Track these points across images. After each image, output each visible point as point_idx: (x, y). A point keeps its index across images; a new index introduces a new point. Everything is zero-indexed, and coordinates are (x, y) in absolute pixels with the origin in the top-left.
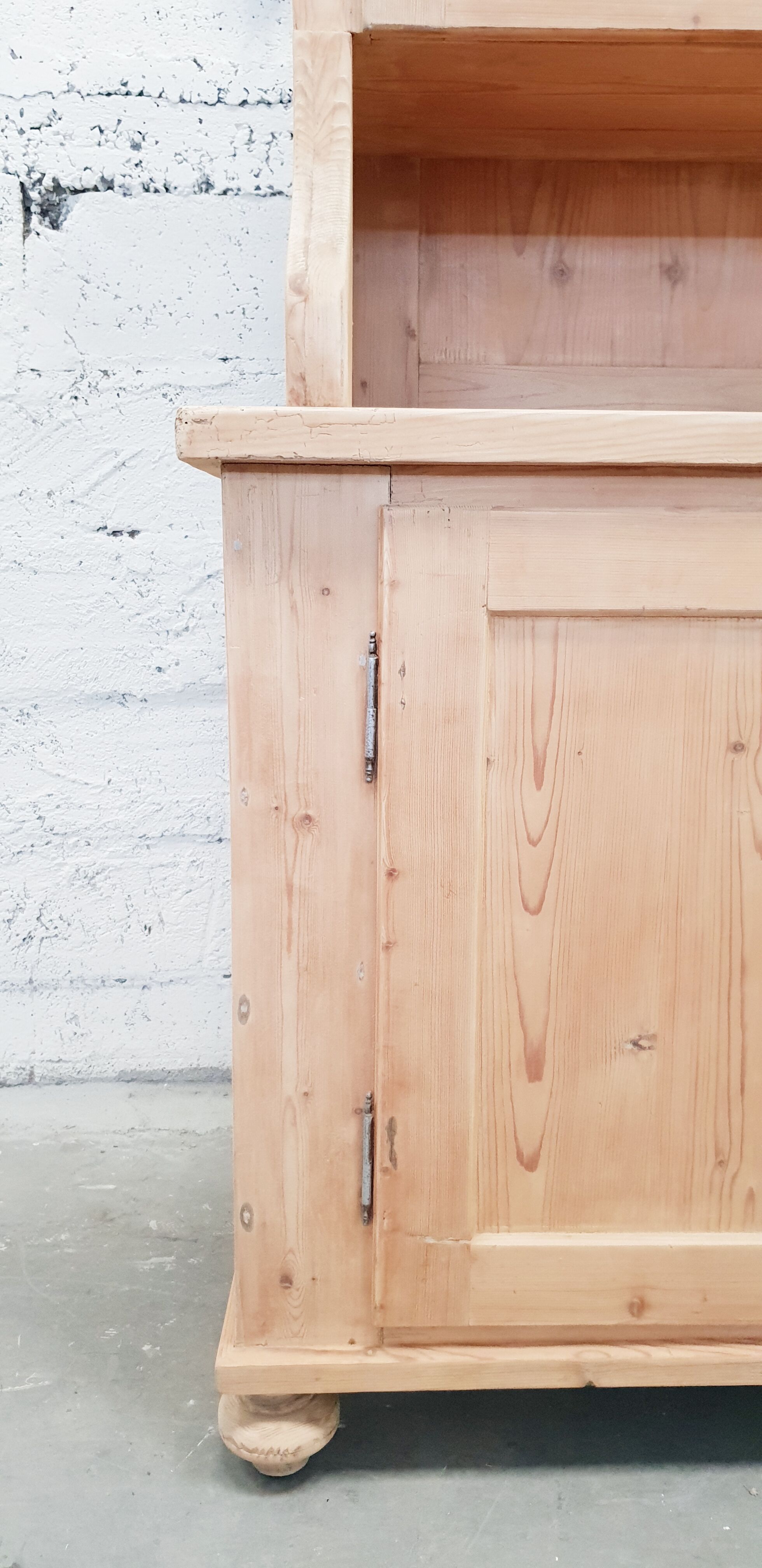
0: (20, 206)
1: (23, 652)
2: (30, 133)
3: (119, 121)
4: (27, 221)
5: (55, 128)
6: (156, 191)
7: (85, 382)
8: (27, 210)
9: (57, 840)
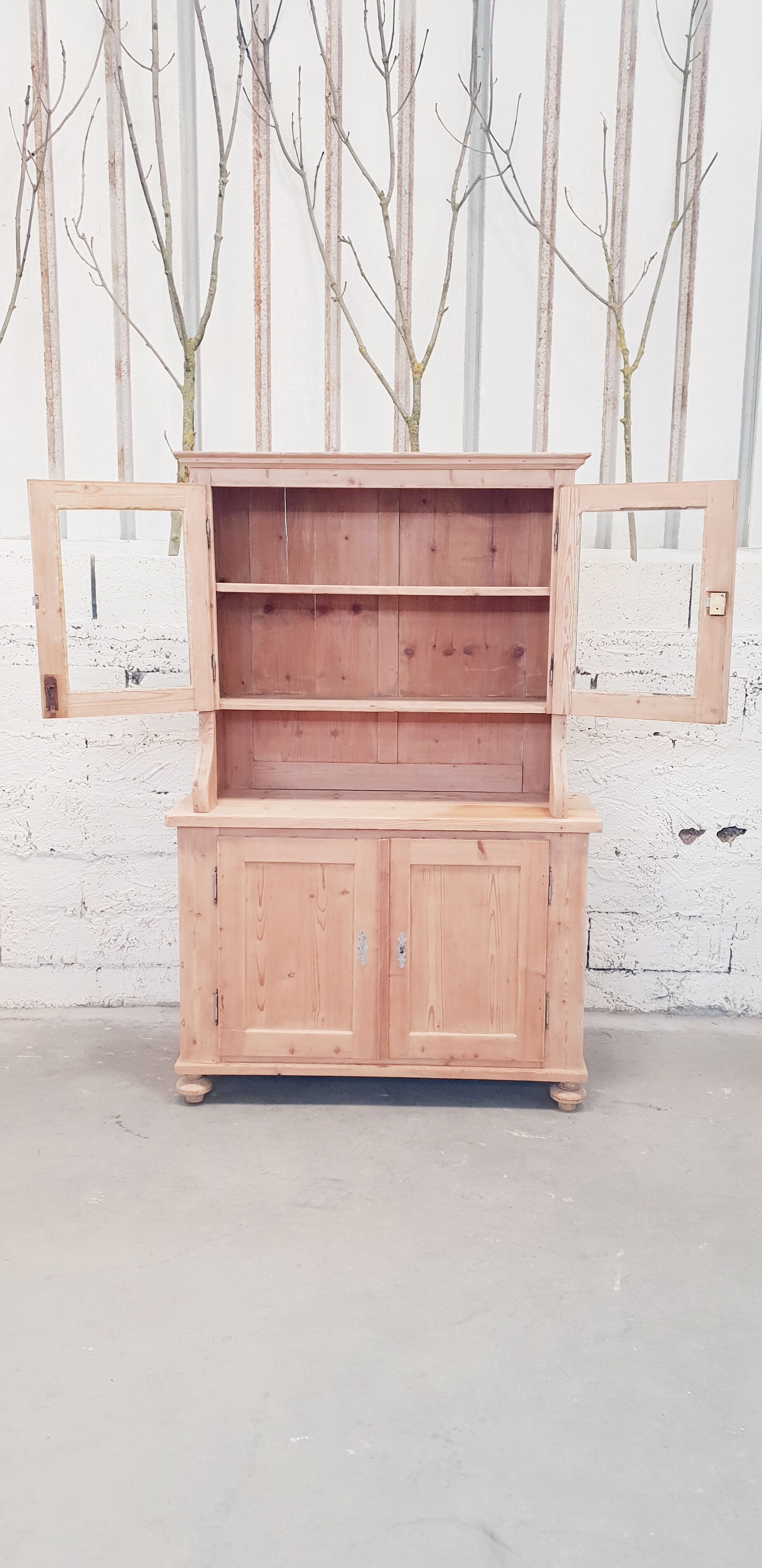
0: (125, 678)
1: (123, 837)
2: (129, 653)
3: (161, 648)
4: (127, 682)
5: (138, 651)
6: (175, 672)
7: (149, 738)
8: (127, 678)
9: (135, 908)
